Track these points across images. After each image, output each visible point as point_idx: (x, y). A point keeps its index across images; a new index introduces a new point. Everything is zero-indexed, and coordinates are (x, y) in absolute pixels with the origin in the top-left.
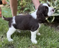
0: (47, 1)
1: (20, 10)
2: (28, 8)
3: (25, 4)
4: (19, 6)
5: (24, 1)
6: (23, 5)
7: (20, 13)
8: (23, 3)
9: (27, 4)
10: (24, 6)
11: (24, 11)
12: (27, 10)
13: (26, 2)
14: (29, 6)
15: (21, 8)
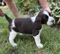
0: (52, 2)
1: (25, 11)
2: (33, 9)
3: (30, 5)
4: (24, 8)
5: (28, 2)
6: (27, 6)
7: (24, 14)
8: (27, 4)
9: (32, 5)
10: (29, 7)
11: (29, 12)
12: (32, 11)
13: (31, 4)
14: (34, 7)
15: (25, 9)
